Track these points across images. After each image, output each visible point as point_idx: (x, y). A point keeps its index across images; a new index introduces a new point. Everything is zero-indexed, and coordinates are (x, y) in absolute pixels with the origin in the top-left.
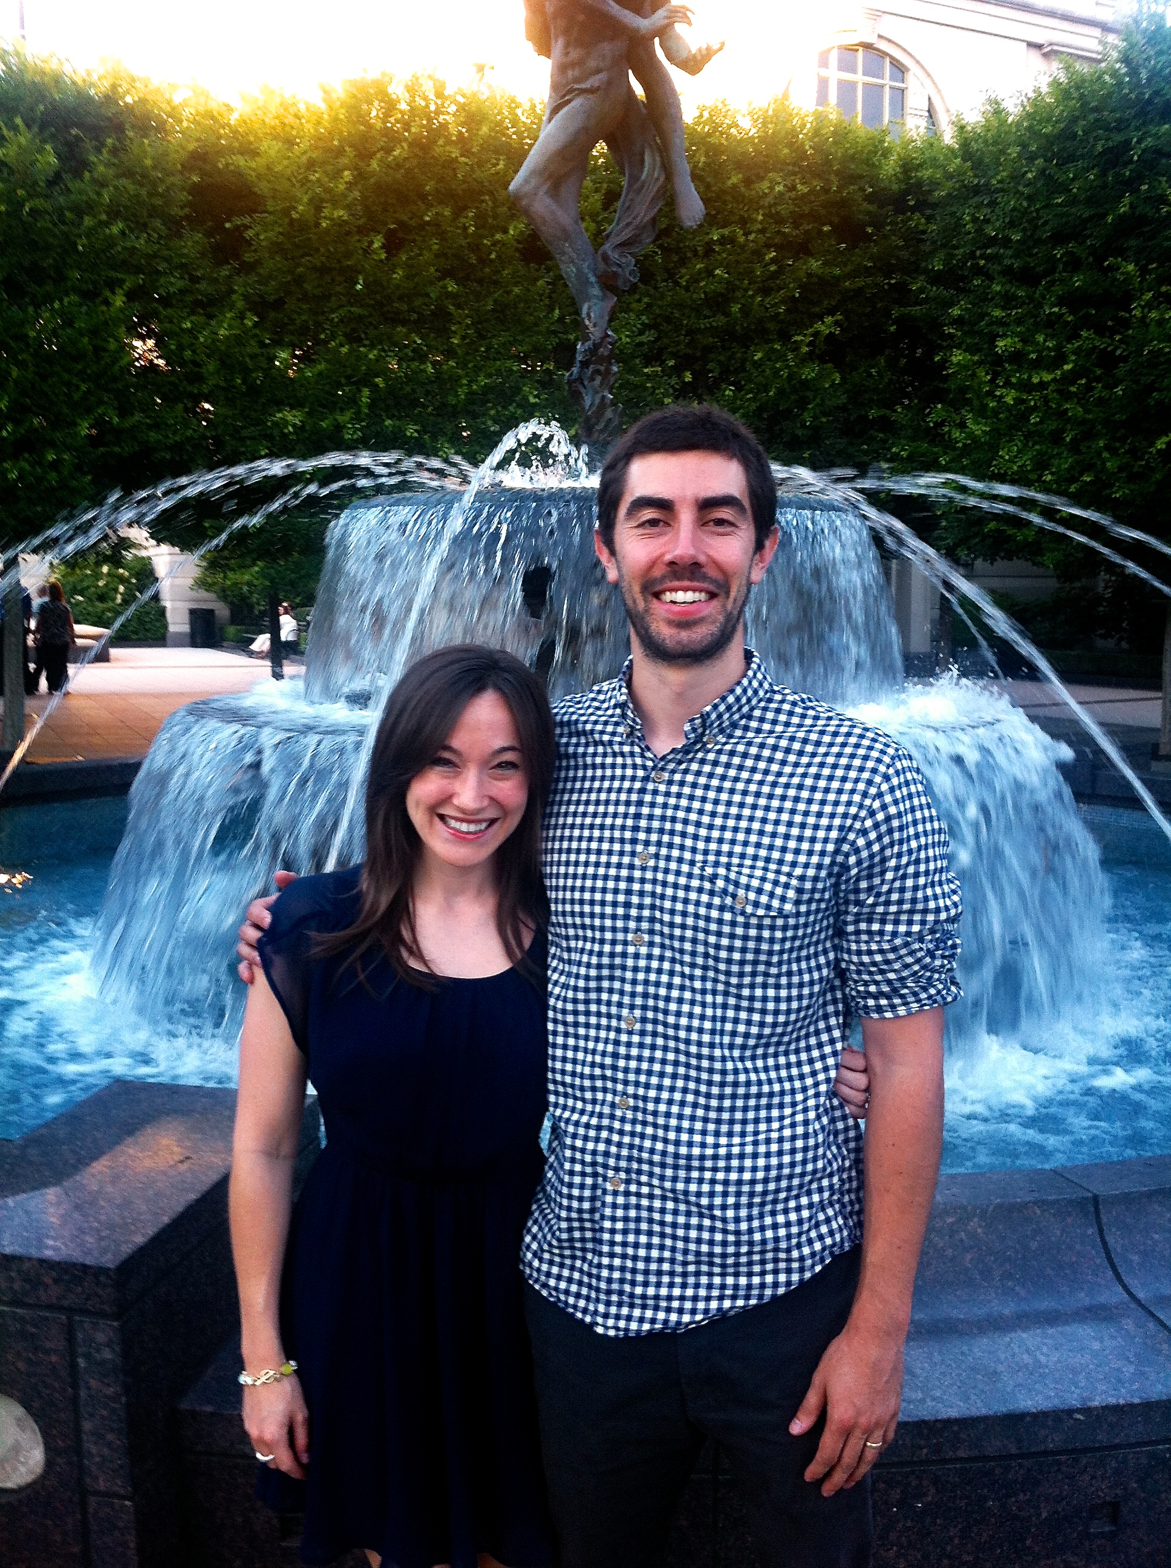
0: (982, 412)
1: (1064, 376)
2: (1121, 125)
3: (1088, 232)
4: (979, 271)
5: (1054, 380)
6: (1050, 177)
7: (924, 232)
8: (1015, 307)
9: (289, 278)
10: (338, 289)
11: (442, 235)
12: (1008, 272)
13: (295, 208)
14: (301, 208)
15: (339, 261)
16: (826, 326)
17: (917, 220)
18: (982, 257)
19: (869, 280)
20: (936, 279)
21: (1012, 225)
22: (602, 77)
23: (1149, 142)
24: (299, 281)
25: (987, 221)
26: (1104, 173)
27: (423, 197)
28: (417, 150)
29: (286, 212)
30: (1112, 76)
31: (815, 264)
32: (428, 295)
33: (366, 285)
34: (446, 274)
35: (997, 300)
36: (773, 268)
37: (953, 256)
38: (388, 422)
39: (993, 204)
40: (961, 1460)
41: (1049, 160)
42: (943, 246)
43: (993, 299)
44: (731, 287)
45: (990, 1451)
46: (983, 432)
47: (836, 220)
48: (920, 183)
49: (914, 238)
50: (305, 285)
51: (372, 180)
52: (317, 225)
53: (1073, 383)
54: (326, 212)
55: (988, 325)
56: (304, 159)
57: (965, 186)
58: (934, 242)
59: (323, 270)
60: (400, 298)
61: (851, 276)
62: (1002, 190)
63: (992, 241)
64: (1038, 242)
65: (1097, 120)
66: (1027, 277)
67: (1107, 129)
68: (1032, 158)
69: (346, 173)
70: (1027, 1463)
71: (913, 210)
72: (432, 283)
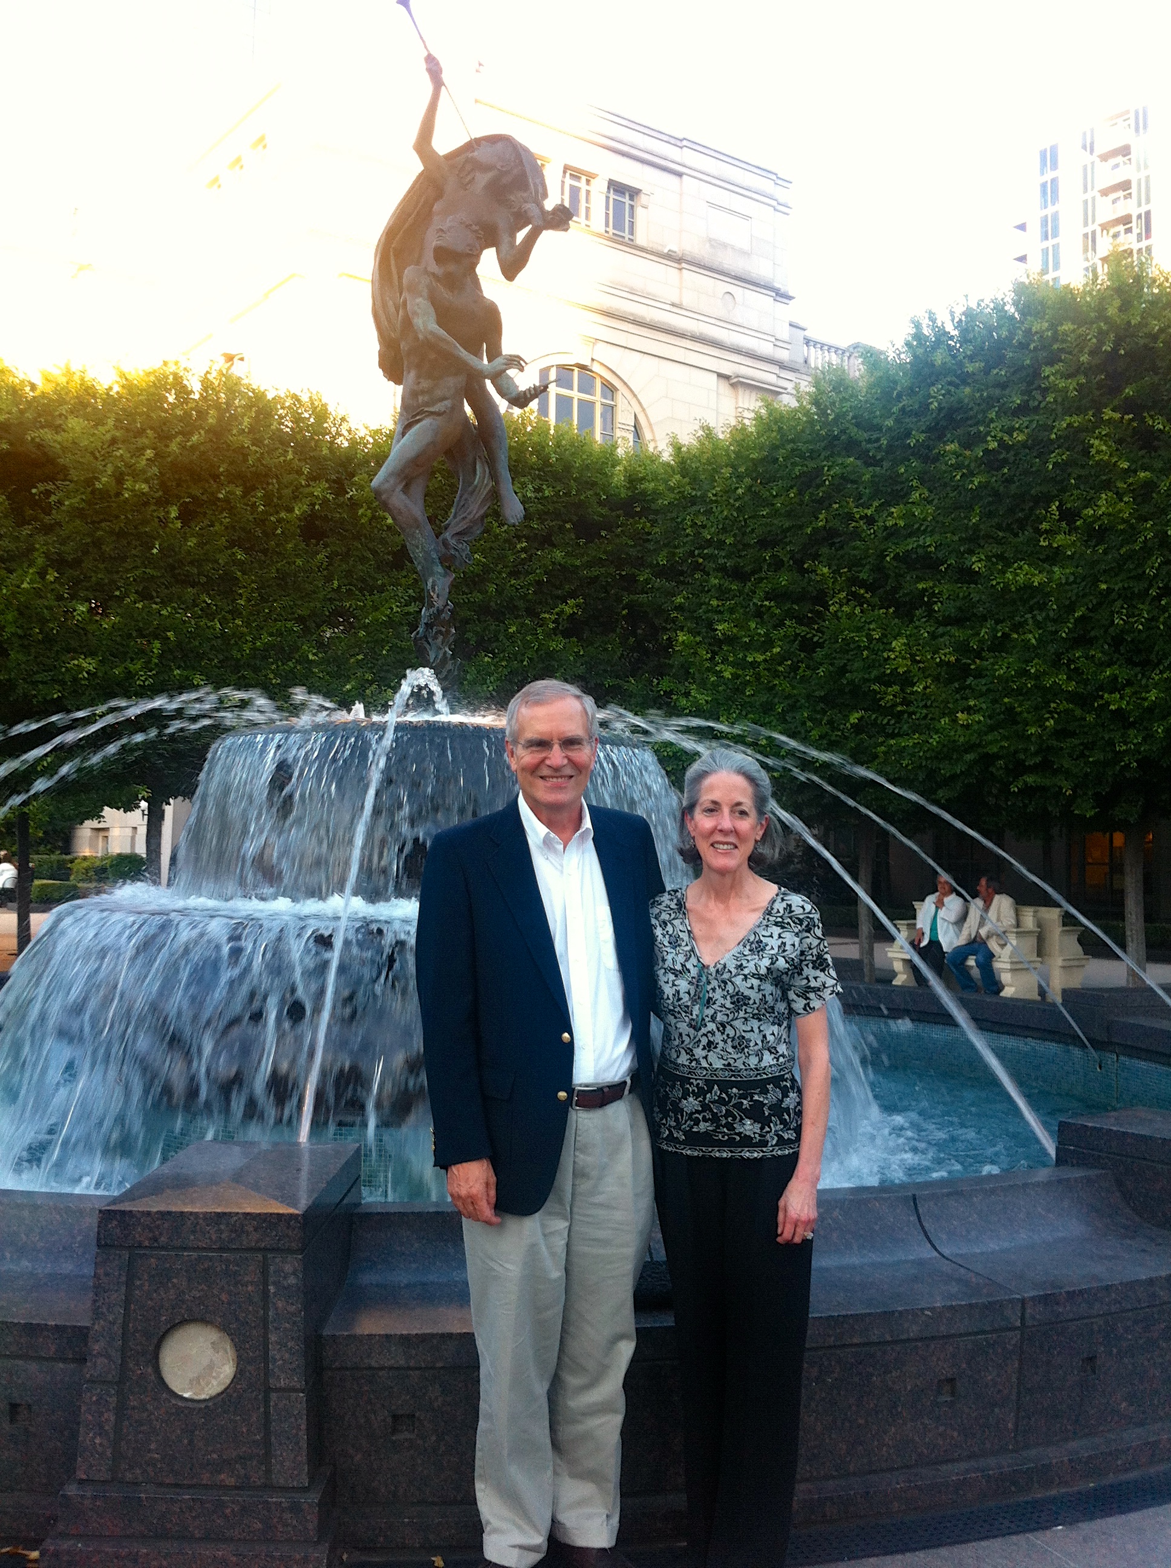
0: (703, 685)
1: (772, 658)
2: (814, 455)
3: (788, 540)
4: (697, 567)
5: (765, 660)
6: (756, 494)
7: (649, 534)
8: (728, 599)
9: (89, 540)
10: (134, 552)
11: (231, 510)
12: (722, 569)
13: (98, 479)
14: (104, 479)
15: (136, 528)
16: (569, 608)
17: (642, 524)
18: (699, 555)
19: (603, 570)
20: (661, 572)
21: (724, 530)
22: (448, 403)
23: (837, 470)
24: (97, 543)
25: (704, 527)
26: (800, 493)
27: (216, 477)
28: (211, 435)
29: (89, 482)
30: (805, 415)
31: (558, 555)
32: (216, 561)
33: (160, 550)
34: (232, 544)
35: (713, 592)
36: (523, 556)
37: (674, 554)
38: (177, 672)
39: (709, 512)
40: (856, 1345)
41: (755, 479)
42: (665, 545)
43: (709, 591)
44: (486, 570)
45: (874, 1339)
46: (707, 702)
47: (575, 518)
48: (644, 493)
49: (643, 538)
50: (104, 547)
51: (169, 459)
52: (118, 494)
53: (780, 664)
54: (128, 484)
55: (705, 613)
56: (108, 436)
57: (684, 498)
58: (658, 542)
59: (120, 534)
60: (192, 563)
61: (589, 565)
62: (716, 501)
63: (709, 543)
64: (747, 546)
65: (793, 450)
66: (738, 574)
67: (802, 456)
68: (740, 478)
69: (149, 451)
70: (898, 1348)
71: (640, 515)
72: (221, 551)
